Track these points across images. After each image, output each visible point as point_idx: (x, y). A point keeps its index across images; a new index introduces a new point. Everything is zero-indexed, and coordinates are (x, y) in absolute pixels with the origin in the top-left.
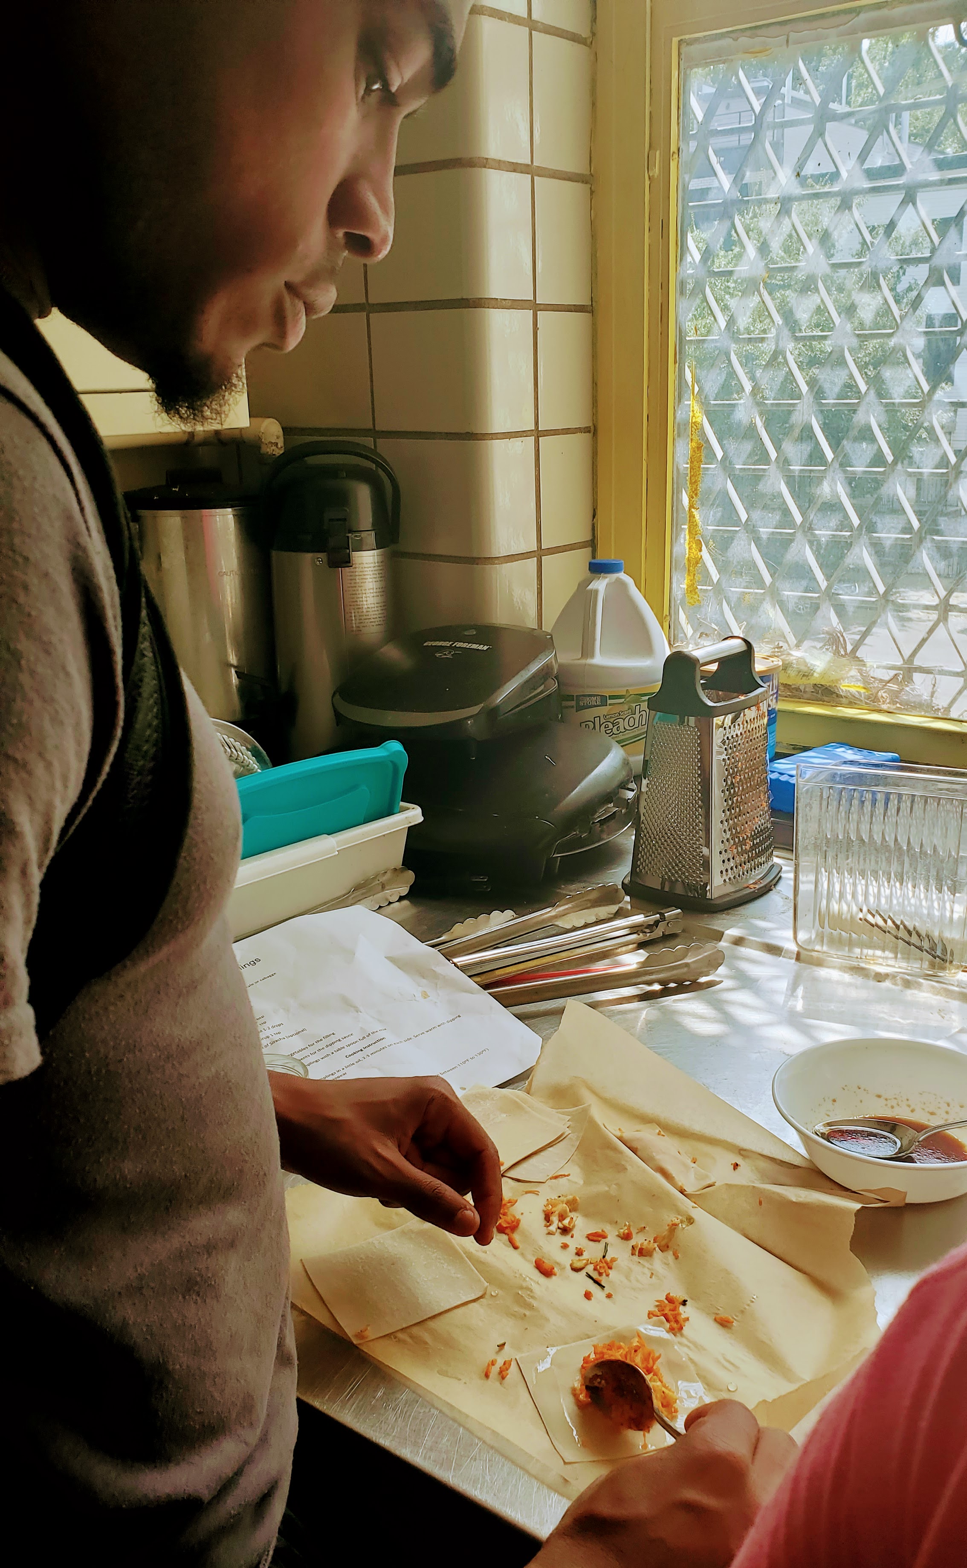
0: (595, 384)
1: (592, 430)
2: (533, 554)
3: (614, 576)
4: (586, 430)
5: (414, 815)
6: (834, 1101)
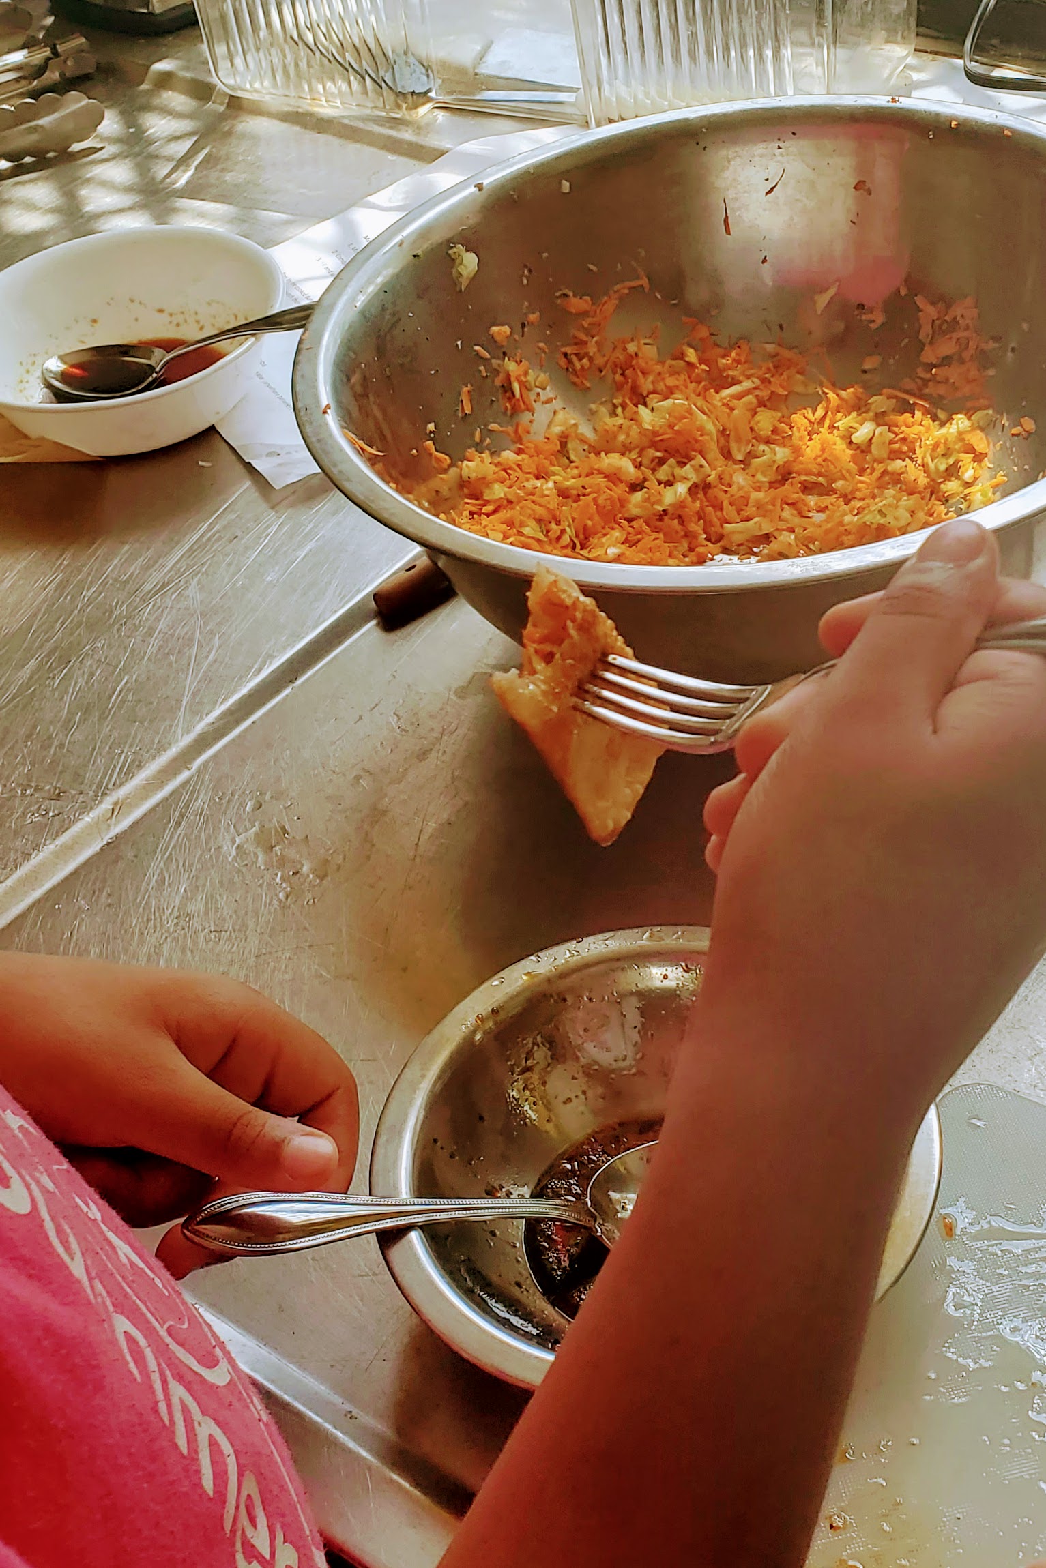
6: (94, 321)
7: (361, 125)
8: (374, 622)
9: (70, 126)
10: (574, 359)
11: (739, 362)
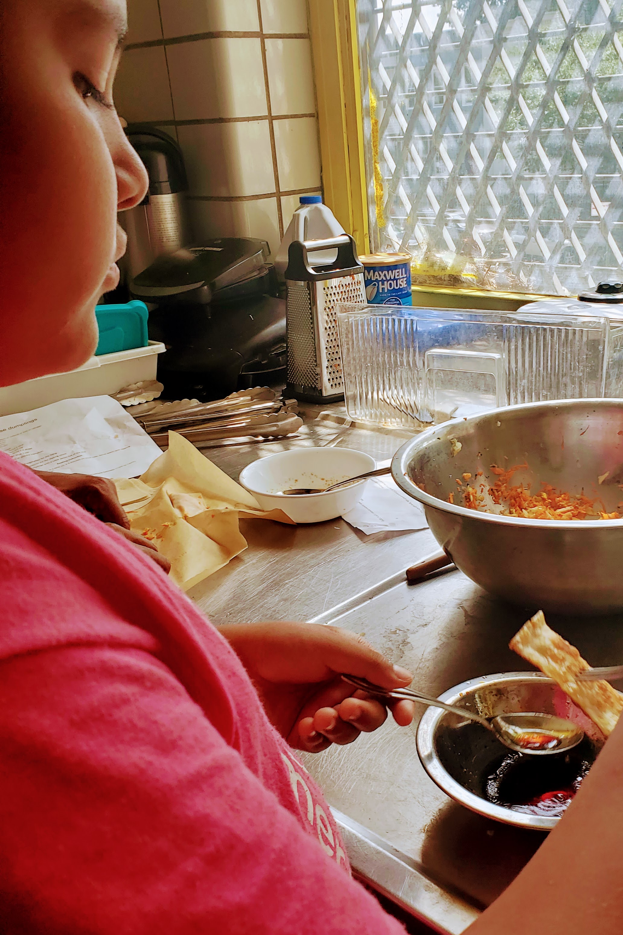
0: (315, 86)
1: (315, 116)
2: (273, 195)
3: (314, 205)
4: (311, 115)
5: (161, 348)
6: (296, 481)
7: (403, 432)
8: (406, 582)
9: (288, 427)
10: (495, 491)
11: (564, 499)
